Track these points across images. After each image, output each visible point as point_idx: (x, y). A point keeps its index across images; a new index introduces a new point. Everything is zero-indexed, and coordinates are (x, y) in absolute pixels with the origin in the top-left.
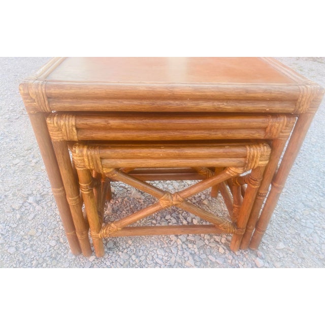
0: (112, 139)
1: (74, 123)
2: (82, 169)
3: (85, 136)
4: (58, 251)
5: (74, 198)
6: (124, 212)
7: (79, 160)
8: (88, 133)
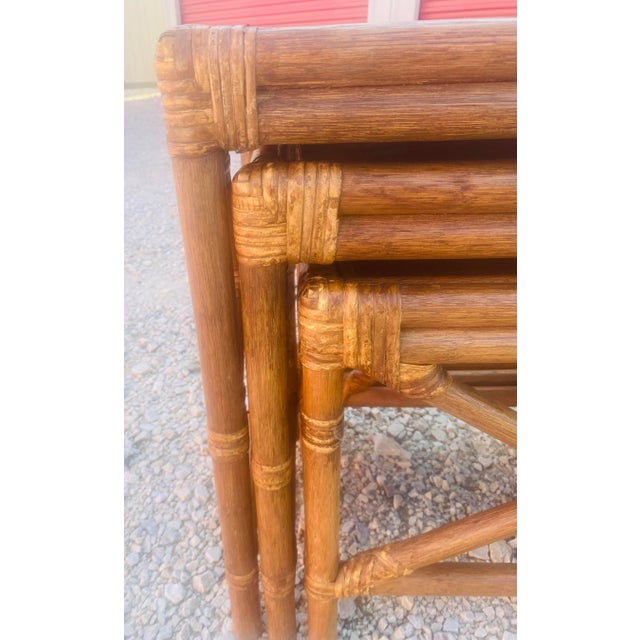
0: (463, 255)
1: (335, 193)
2: (327, 367)
3: (365, 242)
4: (191, 622)
5: (278, 468)
6: (361, 497)
7: (325, 333)
8: (376, 231)
